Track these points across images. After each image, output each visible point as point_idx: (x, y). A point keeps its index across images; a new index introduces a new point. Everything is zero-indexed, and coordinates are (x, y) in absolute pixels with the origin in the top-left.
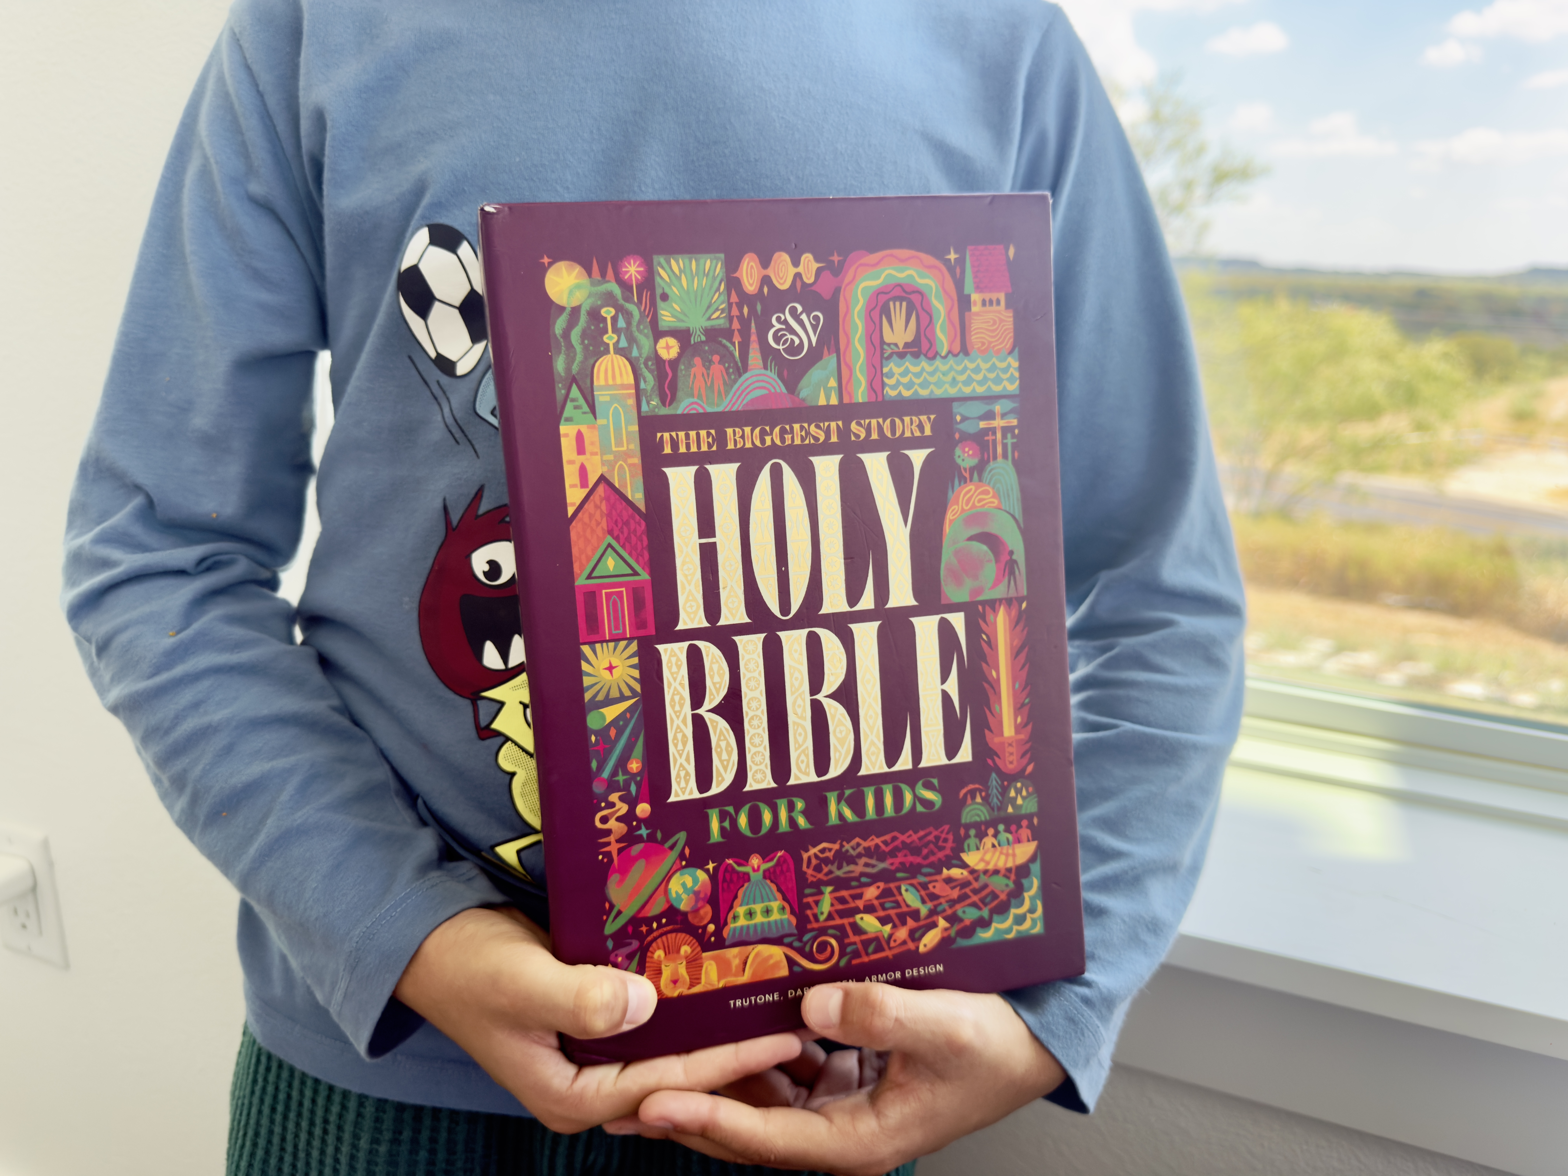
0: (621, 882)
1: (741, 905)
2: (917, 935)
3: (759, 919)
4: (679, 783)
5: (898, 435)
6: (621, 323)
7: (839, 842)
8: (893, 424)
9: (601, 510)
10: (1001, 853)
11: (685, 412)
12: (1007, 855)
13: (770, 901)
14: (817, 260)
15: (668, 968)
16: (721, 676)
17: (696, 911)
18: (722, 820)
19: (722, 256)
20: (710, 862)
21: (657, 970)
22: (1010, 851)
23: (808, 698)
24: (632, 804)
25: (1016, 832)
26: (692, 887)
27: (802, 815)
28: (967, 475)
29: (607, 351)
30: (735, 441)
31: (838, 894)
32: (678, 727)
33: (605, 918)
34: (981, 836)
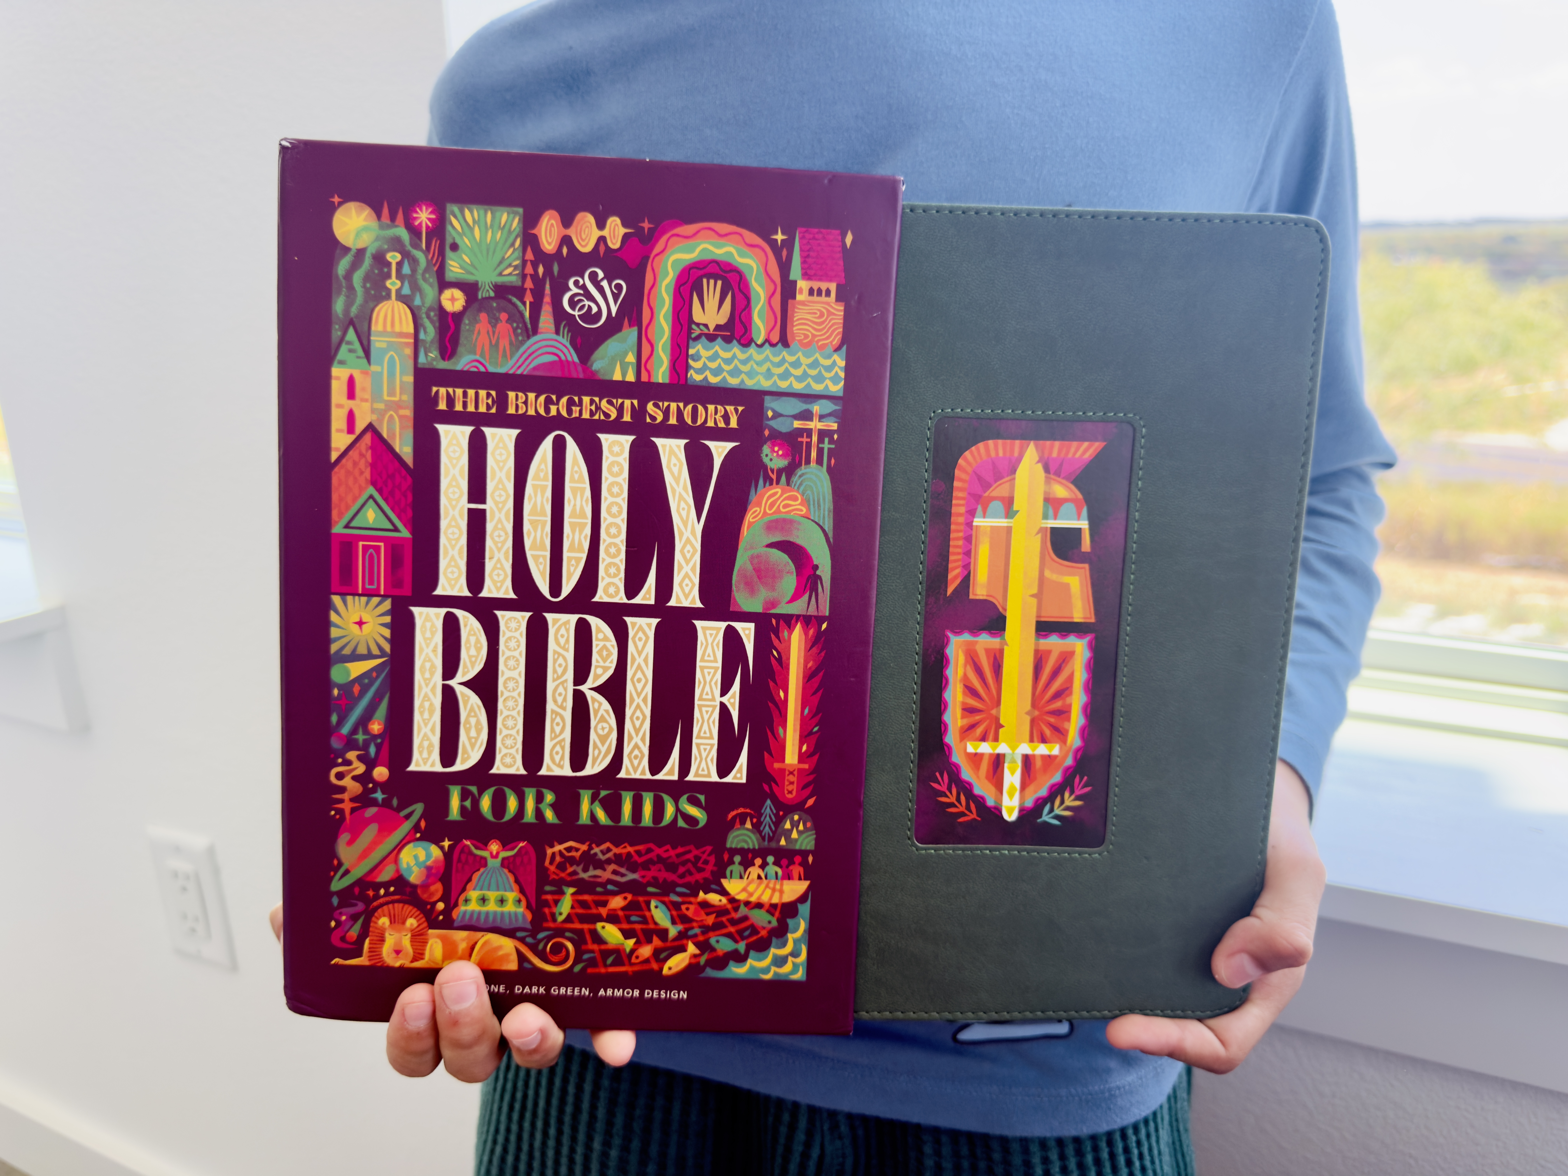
0: (350, 843)
1: (474, 889)
2: (662, 956)
3: (492, 907)
4: (421, 753)
5: (699, 423)
6: (406, 269)
7: (588, 843)
8: (695, 411)
9: (366, 459)
10: (767, 886)
11: (465, 369)
12: (774, 890)
13: (506, 891)
14: (625, 225)
15: (393, 937)
16: (478, 650)
17: (425, 886)
18: (463, 798)
19: (521, 210)
20: (446, 839)
21: (380, 937)
22: (778, 887)
23: (571, 687)
24: (371, 764)
25: (788, 867)
26: (425, 862)
27: (551, 808)
28: (774, 477)
29: (388, 297)
30: (517, 406)
31: (580, 898)
32: (426, 695)
33: (332, 873)
34: (747, 864)
